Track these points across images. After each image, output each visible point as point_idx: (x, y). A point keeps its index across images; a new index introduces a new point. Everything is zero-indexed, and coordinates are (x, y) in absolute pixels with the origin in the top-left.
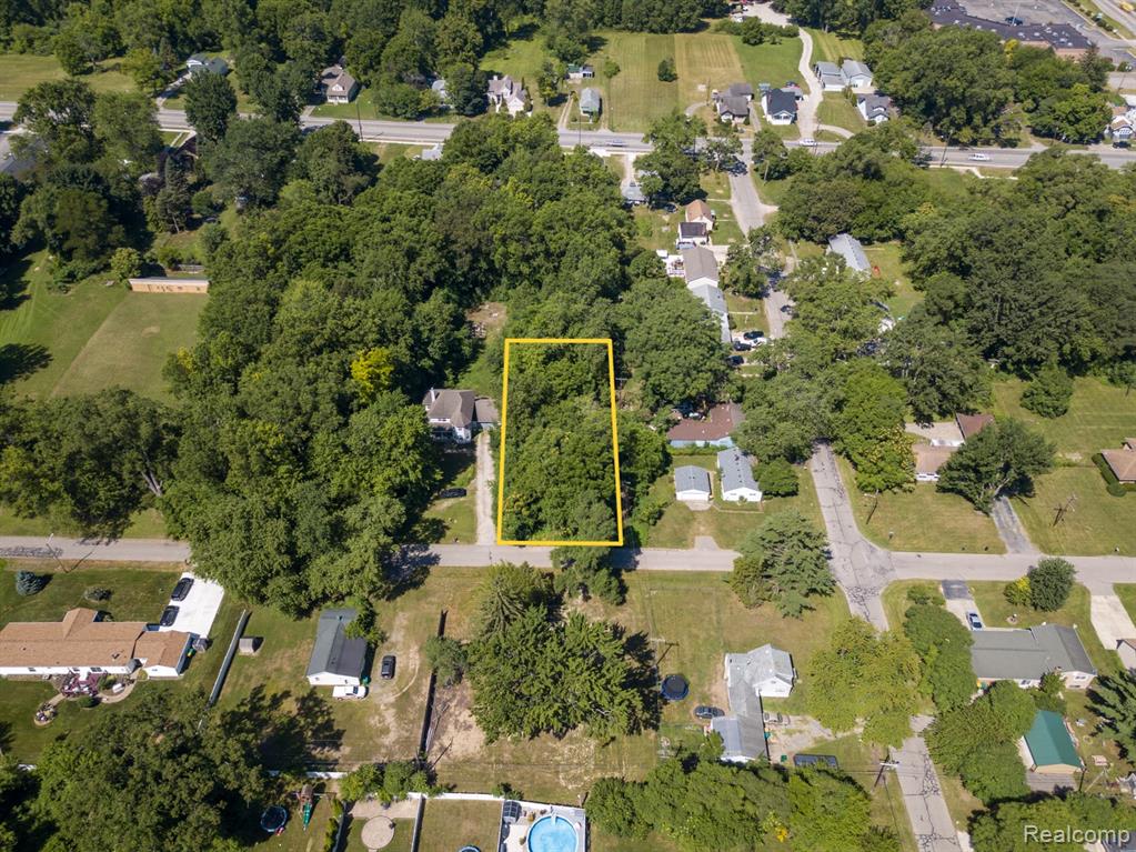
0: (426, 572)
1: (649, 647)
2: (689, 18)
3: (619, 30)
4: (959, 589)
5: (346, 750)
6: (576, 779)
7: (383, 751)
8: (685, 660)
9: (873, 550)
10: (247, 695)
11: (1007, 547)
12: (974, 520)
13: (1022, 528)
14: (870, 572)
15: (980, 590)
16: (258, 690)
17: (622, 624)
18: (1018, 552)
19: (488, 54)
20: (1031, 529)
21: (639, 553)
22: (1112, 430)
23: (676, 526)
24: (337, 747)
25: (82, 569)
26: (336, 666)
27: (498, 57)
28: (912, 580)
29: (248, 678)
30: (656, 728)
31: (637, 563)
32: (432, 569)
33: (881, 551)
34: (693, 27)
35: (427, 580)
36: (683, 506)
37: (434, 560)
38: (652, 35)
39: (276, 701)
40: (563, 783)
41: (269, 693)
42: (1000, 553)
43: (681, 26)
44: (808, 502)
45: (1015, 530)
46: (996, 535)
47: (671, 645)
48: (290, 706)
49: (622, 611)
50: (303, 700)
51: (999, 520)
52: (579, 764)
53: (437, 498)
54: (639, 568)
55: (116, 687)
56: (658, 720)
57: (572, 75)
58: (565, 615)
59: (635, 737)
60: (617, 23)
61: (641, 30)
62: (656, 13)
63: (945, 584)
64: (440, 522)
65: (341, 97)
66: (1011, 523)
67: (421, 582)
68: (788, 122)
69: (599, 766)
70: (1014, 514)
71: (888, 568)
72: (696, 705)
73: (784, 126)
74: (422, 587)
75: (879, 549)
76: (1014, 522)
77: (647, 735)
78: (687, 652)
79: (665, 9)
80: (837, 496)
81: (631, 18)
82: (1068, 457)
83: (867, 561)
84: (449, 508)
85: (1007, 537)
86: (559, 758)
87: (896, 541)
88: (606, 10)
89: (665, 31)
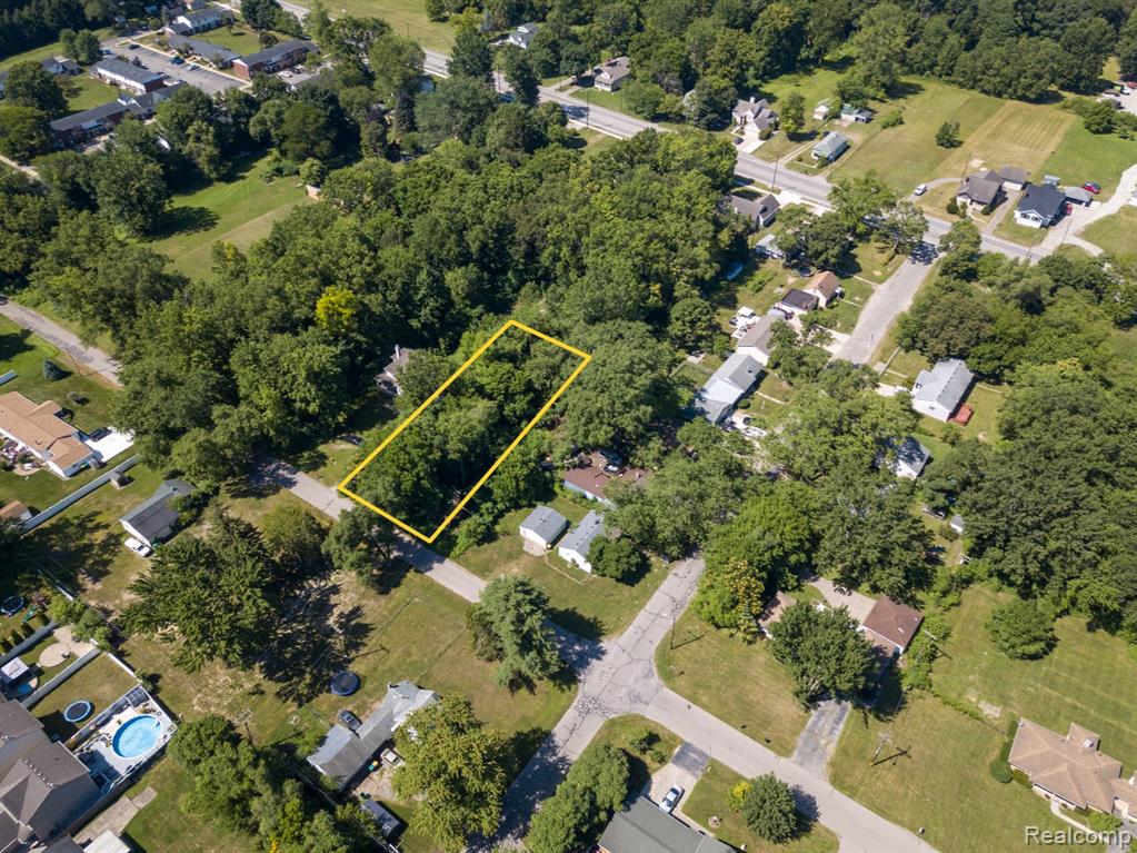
0: (276, 490)
1: (365, 640)
2: (1031, 85)
3: (948, 82)
4: (695, 760)
5: (98, 586)
6: (206, 705)
7: (117, 602)
8: (381, 668)
9: (648, 675)
10: (86, 514)
11: (795, 753)
12: (786, 706)
13: (833, 745)
14: (623, 692)
15: (715, 775)
16: (96, 514)
17: (365, 610)
18: (802, 764)
19: (785, 77)
20: (843, 751)
21: (441, 561)
22: (1076, 707)
23: (495, 557)
24: (96, 580)
25: (92, 379)
26: (139, 523)
27: (790, 82)
28: (657, 724)
29: (98, 502)
30: (300, 705)
31: (431, 569)
32: (283, 491)
33: (656, 680)
34: (1033, 96)
35: (271, 497)
36: (520, 542)
37: (290, 483)
38: (983, 95)
39: (98, 527)
40: (195, 701)
41: (99, 519)
42: (780, 753)
43: (1020, 92)
44: (637, 598)
45: (823, 742)
46: (796, 733)
47: (383, 649)
48: (100, 536)
49: (376, 600)
50: (111, 536)
51: (815, 723)
52: (220, 696)
53: (342, 439)
54: (428, 574)
55: (27, 466)
56: (309, 700)
57: (844, 116)
58: (332, 578)
59: (279, 703)
60: (947, 75)
61: (972, 88)
62: (992, 72)
63: (687, 747)
64: (326, 458)
65: (606, 85)
66: (825, 733)
67: (265, 496)
68: (1037, 225)
69: (231, 708)
70: (841, 727)
71: (644, 699)
72: (350, 708)
73: (1030, 228)
74: (262, 500)
75: (656, 675)
76: (831, 733)
77: (290, 706)
78: (389, 663)
79: (1004, 70)
80: (671, 606)
81: (965, 73)
82: (981, 706)
83: (631, 681)
84: (343, 450)
85: (805, 744)
86: (211, 681)
87: (681, 682)
88: (940, 57)
89: (999, 95)
